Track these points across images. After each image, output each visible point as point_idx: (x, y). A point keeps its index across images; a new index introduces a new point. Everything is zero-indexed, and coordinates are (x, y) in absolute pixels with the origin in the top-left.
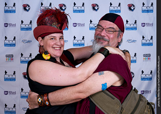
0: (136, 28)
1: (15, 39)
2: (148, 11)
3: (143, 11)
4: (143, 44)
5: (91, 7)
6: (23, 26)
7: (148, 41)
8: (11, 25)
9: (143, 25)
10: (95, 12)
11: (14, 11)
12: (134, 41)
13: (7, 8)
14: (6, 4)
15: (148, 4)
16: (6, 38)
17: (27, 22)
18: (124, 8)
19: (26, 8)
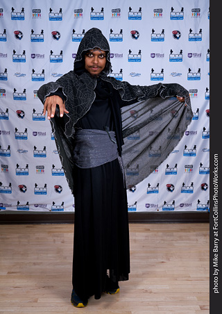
0: (181, 60)
1: (43, 72)
2: (196, 39)
3: (191, 39)
4: (190, 78)
5: (130, 34)
6: (53, 57)
7: (195, 75)
8: (39, 56)
9: (190, 55)
10: (134, 40)
11: (42, 40)
12: (179, 75)
13: (33, 36)
14: (33, 32)
15: (196, 31)
17: (57, 52)
18: (169, 35)
19: (55, 35)
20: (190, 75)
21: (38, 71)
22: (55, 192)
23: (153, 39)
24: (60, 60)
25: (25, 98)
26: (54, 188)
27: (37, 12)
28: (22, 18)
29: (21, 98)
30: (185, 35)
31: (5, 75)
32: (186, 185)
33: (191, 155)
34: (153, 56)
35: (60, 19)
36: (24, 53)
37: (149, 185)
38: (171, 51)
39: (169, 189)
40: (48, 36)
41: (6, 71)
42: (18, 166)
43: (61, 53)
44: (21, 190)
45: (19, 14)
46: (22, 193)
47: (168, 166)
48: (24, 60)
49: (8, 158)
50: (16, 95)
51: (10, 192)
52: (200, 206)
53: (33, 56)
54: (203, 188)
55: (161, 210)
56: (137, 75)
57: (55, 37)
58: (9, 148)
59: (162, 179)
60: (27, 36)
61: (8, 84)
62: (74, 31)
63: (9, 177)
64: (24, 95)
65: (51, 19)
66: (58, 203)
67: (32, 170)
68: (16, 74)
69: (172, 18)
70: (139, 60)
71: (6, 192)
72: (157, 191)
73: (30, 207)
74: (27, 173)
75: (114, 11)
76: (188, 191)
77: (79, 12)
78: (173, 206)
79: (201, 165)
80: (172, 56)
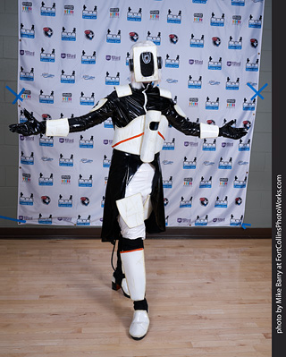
0: (220, 68)
1: (74, 73)
2: (235, 47)
3: (230, 47)
4: (228, 88)
6: (84, 58)
9: (229, 64)
11: (74, 39)
12: (217, 83)
13: (64, 34)
14: (64, 29)
15: (236, 38)
16: (63, 72)
17: (89, 53)
18: (208, 42)
19: (89, 35)
20: (229, 84)
21: (68, 72)
22: (81, 204)
23: (192, 45)
24: (94, 62)
25: (52, 101)
26: (80, 200)
27: (69, 8)
28: (53, 14)
29: (47, 101)
30: (225, 42)
31: (31, 74)
32: (220, 199)
33: (226, 167)
34: (192, 62)
35: (95, 17)
36: (53, 52)
37: (182, 198)
38: (211, 59)
39: (202, 203)
40: (80, 35)
41: (32, 71)
42: (41, 175)
43: (94, 54)
44: (44, 202)
45: (49, 10)
46: (45, 205)
47: (202, 179)
48: (53, 60)
49: (31, 166)
50: (42, 97)
51: (31, 203)
52: (233, 221)
53: (63, 56)
54: (237, 203)
55: (193, 225)
56: (174, 81)
57: (88, 37)
58: (32, 155)
59: (196, 192)
60: (57, 33)
61: (34, 85)
62: (109, 31)
63: (30, 187)
64: (51, 97)
65: (85, 17)
66: (84, 217)
67: (57, 180)
68: (44, 75)
69: (212, 24)
70: (177, 66)
71: (28, 203)
72: (190, 205)
73: (53, 220)
74: (51, 184)
75: (152, 12)
76: (222, 206)
77: (115, 11)
78: (206, 221)
79: (236, 178)
80: (211, 64)
